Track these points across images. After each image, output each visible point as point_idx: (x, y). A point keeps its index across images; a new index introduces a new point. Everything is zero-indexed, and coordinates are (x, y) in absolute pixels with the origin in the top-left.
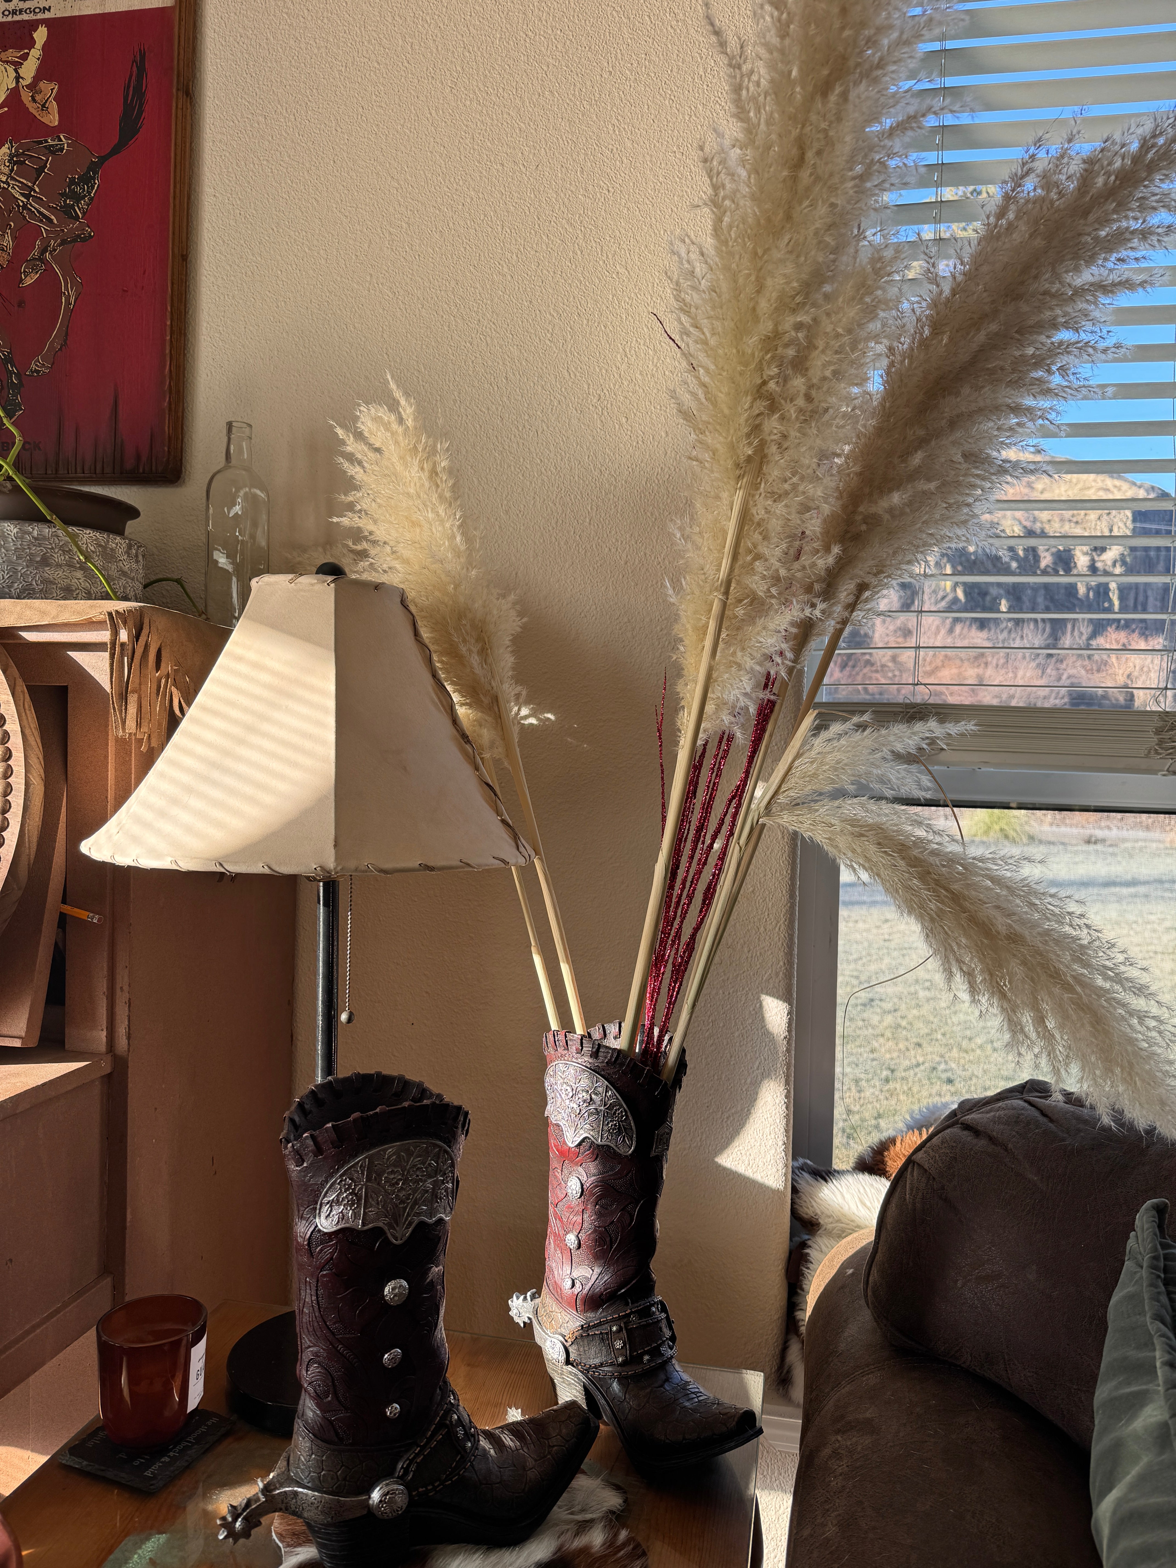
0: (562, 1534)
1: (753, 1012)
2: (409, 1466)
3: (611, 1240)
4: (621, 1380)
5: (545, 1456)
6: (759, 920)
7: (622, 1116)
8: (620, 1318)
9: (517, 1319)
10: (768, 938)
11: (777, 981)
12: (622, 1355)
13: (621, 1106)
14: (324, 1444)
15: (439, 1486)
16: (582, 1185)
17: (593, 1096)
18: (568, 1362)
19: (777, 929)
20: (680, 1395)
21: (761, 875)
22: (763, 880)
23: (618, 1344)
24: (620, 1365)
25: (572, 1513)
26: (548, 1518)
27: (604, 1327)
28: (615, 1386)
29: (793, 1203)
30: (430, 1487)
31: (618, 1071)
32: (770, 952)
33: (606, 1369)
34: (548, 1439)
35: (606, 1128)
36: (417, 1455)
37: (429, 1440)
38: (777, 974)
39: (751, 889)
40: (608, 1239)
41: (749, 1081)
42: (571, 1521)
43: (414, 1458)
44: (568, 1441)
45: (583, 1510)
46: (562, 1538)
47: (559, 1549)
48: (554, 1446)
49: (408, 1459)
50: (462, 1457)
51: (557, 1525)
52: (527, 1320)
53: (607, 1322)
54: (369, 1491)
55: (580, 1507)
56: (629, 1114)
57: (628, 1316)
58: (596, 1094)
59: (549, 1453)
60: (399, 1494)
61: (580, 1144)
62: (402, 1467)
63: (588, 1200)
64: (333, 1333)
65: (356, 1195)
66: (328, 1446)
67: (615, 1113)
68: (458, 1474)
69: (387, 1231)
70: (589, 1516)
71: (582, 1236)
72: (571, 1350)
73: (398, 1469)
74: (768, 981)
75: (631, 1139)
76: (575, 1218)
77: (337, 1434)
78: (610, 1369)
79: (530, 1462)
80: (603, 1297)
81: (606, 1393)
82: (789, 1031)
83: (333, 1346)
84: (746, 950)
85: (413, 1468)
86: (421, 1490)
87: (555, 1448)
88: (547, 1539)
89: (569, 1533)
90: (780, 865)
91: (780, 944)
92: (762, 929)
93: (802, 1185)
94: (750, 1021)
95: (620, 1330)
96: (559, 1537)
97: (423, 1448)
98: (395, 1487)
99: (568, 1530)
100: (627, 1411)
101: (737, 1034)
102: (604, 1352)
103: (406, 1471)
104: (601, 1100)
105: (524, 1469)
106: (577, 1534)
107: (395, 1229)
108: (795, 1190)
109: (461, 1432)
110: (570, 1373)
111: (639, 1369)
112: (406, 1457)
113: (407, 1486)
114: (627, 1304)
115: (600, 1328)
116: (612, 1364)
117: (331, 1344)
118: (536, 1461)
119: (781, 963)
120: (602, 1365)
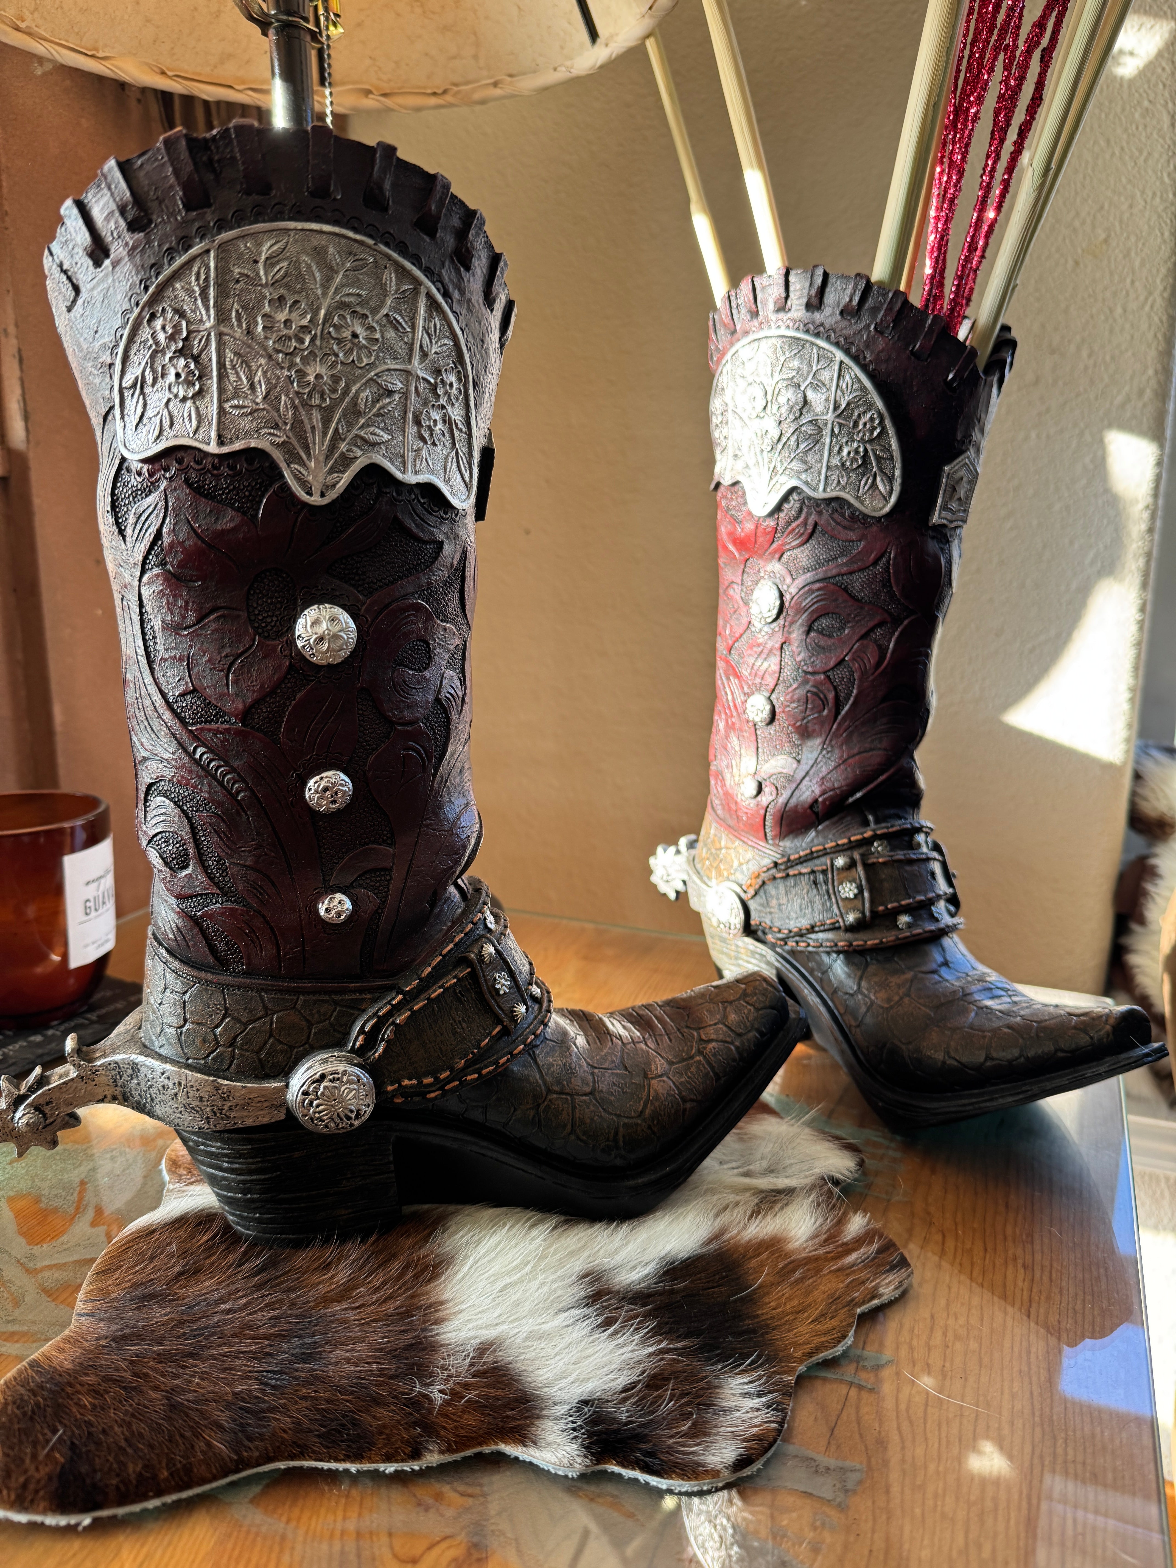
0: (725, 1208)
1: (1091, 467)
2: (376, 1029)
3: (837, 697)
4: (851, 954)
5: (692, 1057)
6: (1115, 294)
7: (873, 429)
8: (852, 846)
9: (663, 888)
10: (1128, 326)
11: (1140, 404)
12: (854, 909)
13: (870, 406)
14: (185, 969)
15: (449, 1080)
16: (781, 596)
17: (810, 394)
18: (749, 930)
19: (1147, 308)
20: (974, 988)
21: (1124, 207)
22: (1126, 216)
23: (848, 890)
24: (850, 929)
25: (747, 1174)
26: (694, 1177)
27: (817, 862)
28: (839, 968)
29: (1134, 794)
30: (428, 1080)
31: (867, 326)
32: (1129, 353)
33: (821, 936)
34: (698, 1029)
35: (836, 461)
36: (396, 1009)
37: (426, 984)
38: (1141, 393)
39: (1103, 236)
40: (831, 696)
41: (1074, 586)
42: (747, 1189)
43: (390, 1014)
44: (739, 1035)
45: (770, 1171)
46: (725, 1218)
47: (717, 1237)
48: (710, 1041)
49: (375, 1014)
50: (506, 1032)
51: (712, 1191)
52: (680, 887)
53: (825, 853)
54: (285, 1072)
55: (765, 1164)
56: (888, 423)
57: (868, 842)
58: (816, 388)
59: (700, 1052)
60: (349, 1082)
61: (778, 508)
62: (361, 1031)
63: (792, 623)
64: (182, 720)
65: (196, 359)
66: (195, 973)
67: (856, 424)
68: (496, 1062)
69: (283, 465)
70: (782, 1182)
71: (779, 699)
72: (752, 905)
73: (354, 1034)
74: (1123, 406)
75: (890, 479)
76: (766, 665)
77: (213, 949)
78: (830, 935)
79: (659, 1065)
80: (819, 808)
81: (821, 981)
82: (1156, 495)
83: (186, 751)
84: (1085, 353)
85: (388, 1032)
86: (406, 1082)
87: (714, 1044)
88: (691, 1216)
89: (740, 1209)
90: (1162, 182)
91: (1150, 336)
92: (1119, 310)
93: (1149, 767)
94: (1084, 481)
95: (851, 865)
96: (717, 1215)
97: (410, 997)
98: (341, 1067)
99: (737, 1204)
100: (863, 1009)
101: (1057, 507)
102: (818, 906)
103: (371, 1038)
104: (827, 400)
105: (646, 1076)
106: (755, 1213)
107: (304, 465)
108: (1138, 777)
109: (503, 984)
110: (753, 953)
111: (889, 937)
112: (371, 1012)
113: (372, 1069)
114: (866, 823)
115: (810, 864)
116: (834, 928)
117: (181, 744)
118: (671, 1063)
119: (1151, 372)
120: (812, 929)
